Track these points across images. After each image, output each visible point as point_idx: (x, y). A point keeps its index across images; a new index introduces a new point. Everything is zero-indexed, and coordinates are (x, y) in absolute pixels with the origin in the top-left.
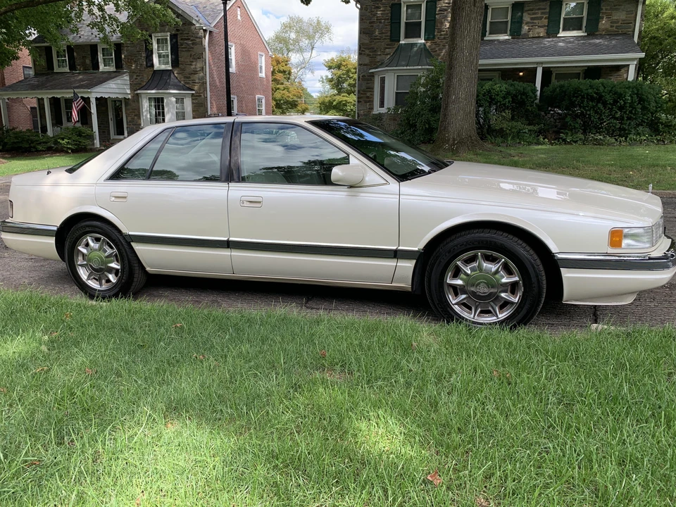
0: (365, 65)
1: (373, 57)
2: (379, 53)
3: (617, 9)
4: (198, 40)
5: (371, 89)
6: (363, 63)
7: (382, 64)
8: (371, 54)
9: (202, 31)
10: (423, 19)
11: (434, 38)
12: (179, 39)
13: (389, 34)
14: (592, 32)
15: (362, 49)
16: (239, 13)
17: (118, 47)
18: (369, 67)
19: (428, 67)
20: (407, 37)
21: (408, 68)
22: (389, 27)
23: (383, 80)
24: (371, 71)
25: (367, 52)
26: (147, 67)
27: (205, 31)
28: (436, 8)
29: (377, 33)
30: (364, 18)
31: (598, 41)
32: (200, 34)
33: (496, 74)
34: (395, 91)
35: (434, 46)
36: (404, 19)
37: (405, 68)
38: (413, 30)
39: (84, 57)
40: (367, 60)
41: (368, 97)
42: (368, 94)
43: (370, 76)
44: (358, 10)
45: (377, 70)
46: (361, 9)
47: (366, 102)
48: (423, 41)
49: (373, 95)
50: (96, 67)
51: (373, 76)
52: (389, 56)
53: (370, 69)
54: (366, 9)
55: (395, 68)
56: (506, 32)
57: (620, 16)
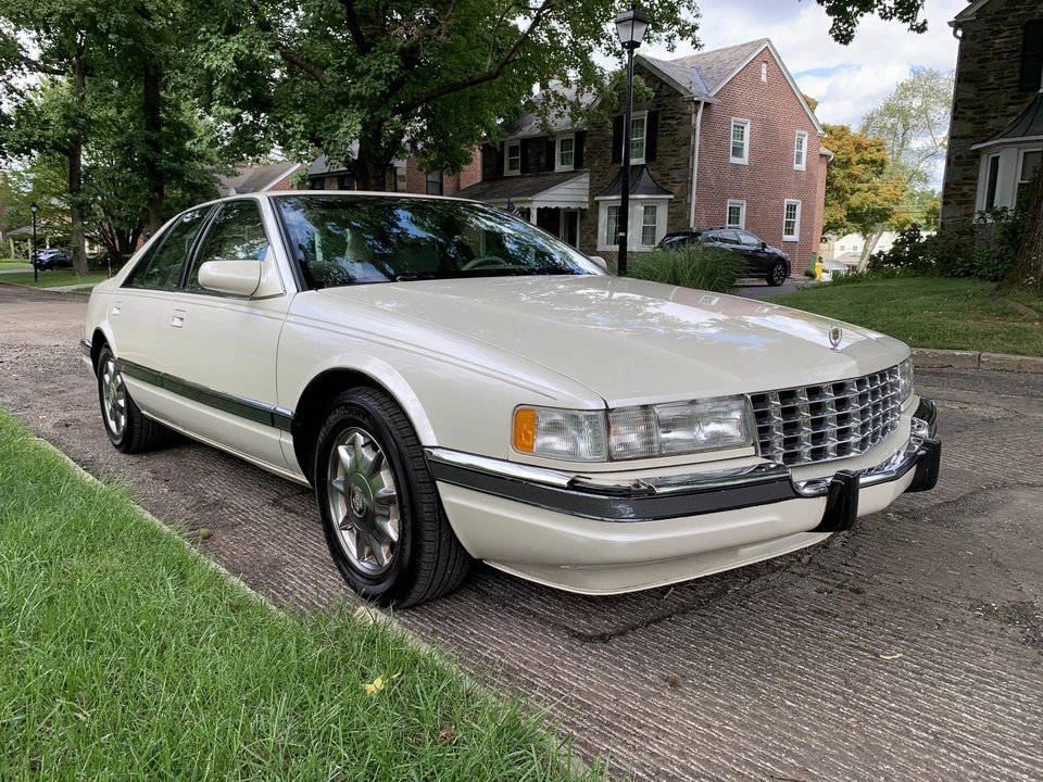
0: (964, 137)
1: (981, 123)
2: (993, 115)
4: (685, 117)
5: (973, 180)
6: (960, 134)
7: (997, 133)
8: (977, 116)
9: (693, 104)
12: (660, 118)
13: (1017, 78)
15: (960, 109)
16: (764, 71)
17: (580, 136)
18: (971, 141)
22: (1017, 66)
23: (995, 164)
24: (974, 148)
25: (970, 114)
26: (614, 162)
27: (698, 103)
29: (992, 79)
30: (968, 54)
32: (689, 109)
34: (1019, 181)
39: (539, 154)
40: (967, 128)
41: (965, 195)
42: (966, 189)
43: (973, 157)
44: (958, 41)
45: (985, 144)
46: (962, 39)
47: (960, 203)
49: (975, 190)
50: (551, 166)
51: (978, 157)
52: (1014, 118)
53: (973, 144)
54: (973, 38)
55: (1020, 139)
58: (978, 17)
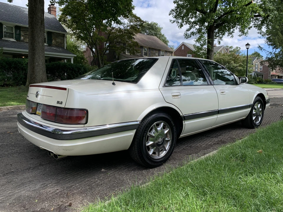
3: (57, 38)
14: (50, 44)
31: (55, 48)
33: (11, 56)
56: (13, 38)
57: (59, 40)
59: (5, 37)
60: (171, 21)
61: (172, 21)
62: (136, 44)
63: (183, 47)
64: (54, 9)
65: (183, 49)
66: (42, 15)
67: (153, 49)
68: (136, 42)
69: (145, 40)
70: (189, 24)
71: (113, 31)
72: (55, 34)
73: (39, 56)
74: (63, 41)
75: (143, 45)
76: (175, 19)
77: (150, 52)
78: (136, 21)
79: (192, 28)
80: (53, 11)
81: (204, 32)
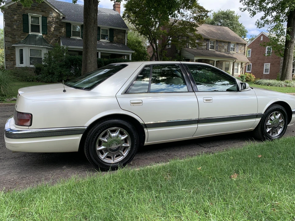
0: (9, 42)
1: (14, 39)
2: (17, 37)
3: (119, 34)
5: (14, 54)
6: (7, 41)
7: (19, 43)
8: (13, 37)
10: (40, 24)
11: (46, 34)
13: (22, 28)
14: (111, 41)
15: (6, 33)
18: (12, 43)
19: (47, 47)
20: (32, 31)
21: (37, 46)
22: (22, 25)
23: (21, 51)
24: (13, 45)
25: (10, 35)
28: (47, 20)
29: (15, 27)
30: (7, 18)
31: (115, 45)
33: (77, 53)
34: (30, 56)
35: (47, 38)
36: (30, 23)
37: (35, 46)
38: (35, 28)
41: (12, 58)
42: (12, 57)
43: (13, 48)
45: (17, 45)
46: (4, 14)
47: (11, 61)
48: (41, 35)
49: (15, 57)
51: (15, 48)
52: (23, 39)
53: (12, 44)
54: (8, 14)
55: (29, 45)
56: (79, 36)
57: (120, 37)
58: (9, 8)
59: (73, 36)
60: (241, 9)
61: (243, 9)
62: (200, 37)
63: (262, 37)
64: (118, 6)
65: (262, 39)
66: (95, 14)
67: (221, 42)
68: (200, 35)
69: (213, 31)
70: (263, 11)
71: (176, 24)
72: (117, 30)
73: (91, 54)
74: (124, 37)
75: (209, 37)
76: (246, 6)
77: (217, 45)
78: (200, 12)
79: (268, 15)
80: (117, 8)
81: (283, 20)
